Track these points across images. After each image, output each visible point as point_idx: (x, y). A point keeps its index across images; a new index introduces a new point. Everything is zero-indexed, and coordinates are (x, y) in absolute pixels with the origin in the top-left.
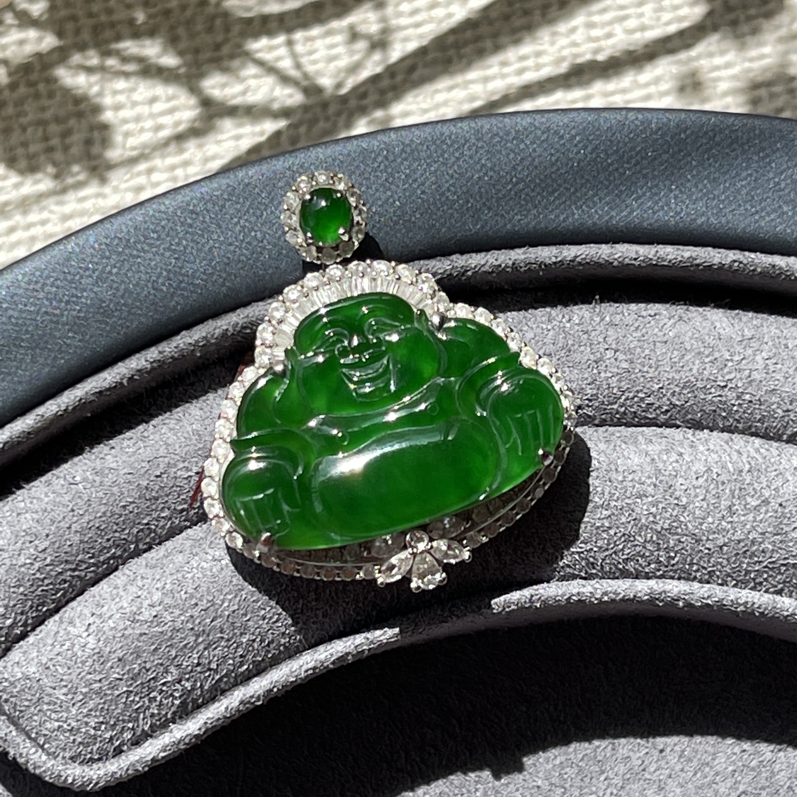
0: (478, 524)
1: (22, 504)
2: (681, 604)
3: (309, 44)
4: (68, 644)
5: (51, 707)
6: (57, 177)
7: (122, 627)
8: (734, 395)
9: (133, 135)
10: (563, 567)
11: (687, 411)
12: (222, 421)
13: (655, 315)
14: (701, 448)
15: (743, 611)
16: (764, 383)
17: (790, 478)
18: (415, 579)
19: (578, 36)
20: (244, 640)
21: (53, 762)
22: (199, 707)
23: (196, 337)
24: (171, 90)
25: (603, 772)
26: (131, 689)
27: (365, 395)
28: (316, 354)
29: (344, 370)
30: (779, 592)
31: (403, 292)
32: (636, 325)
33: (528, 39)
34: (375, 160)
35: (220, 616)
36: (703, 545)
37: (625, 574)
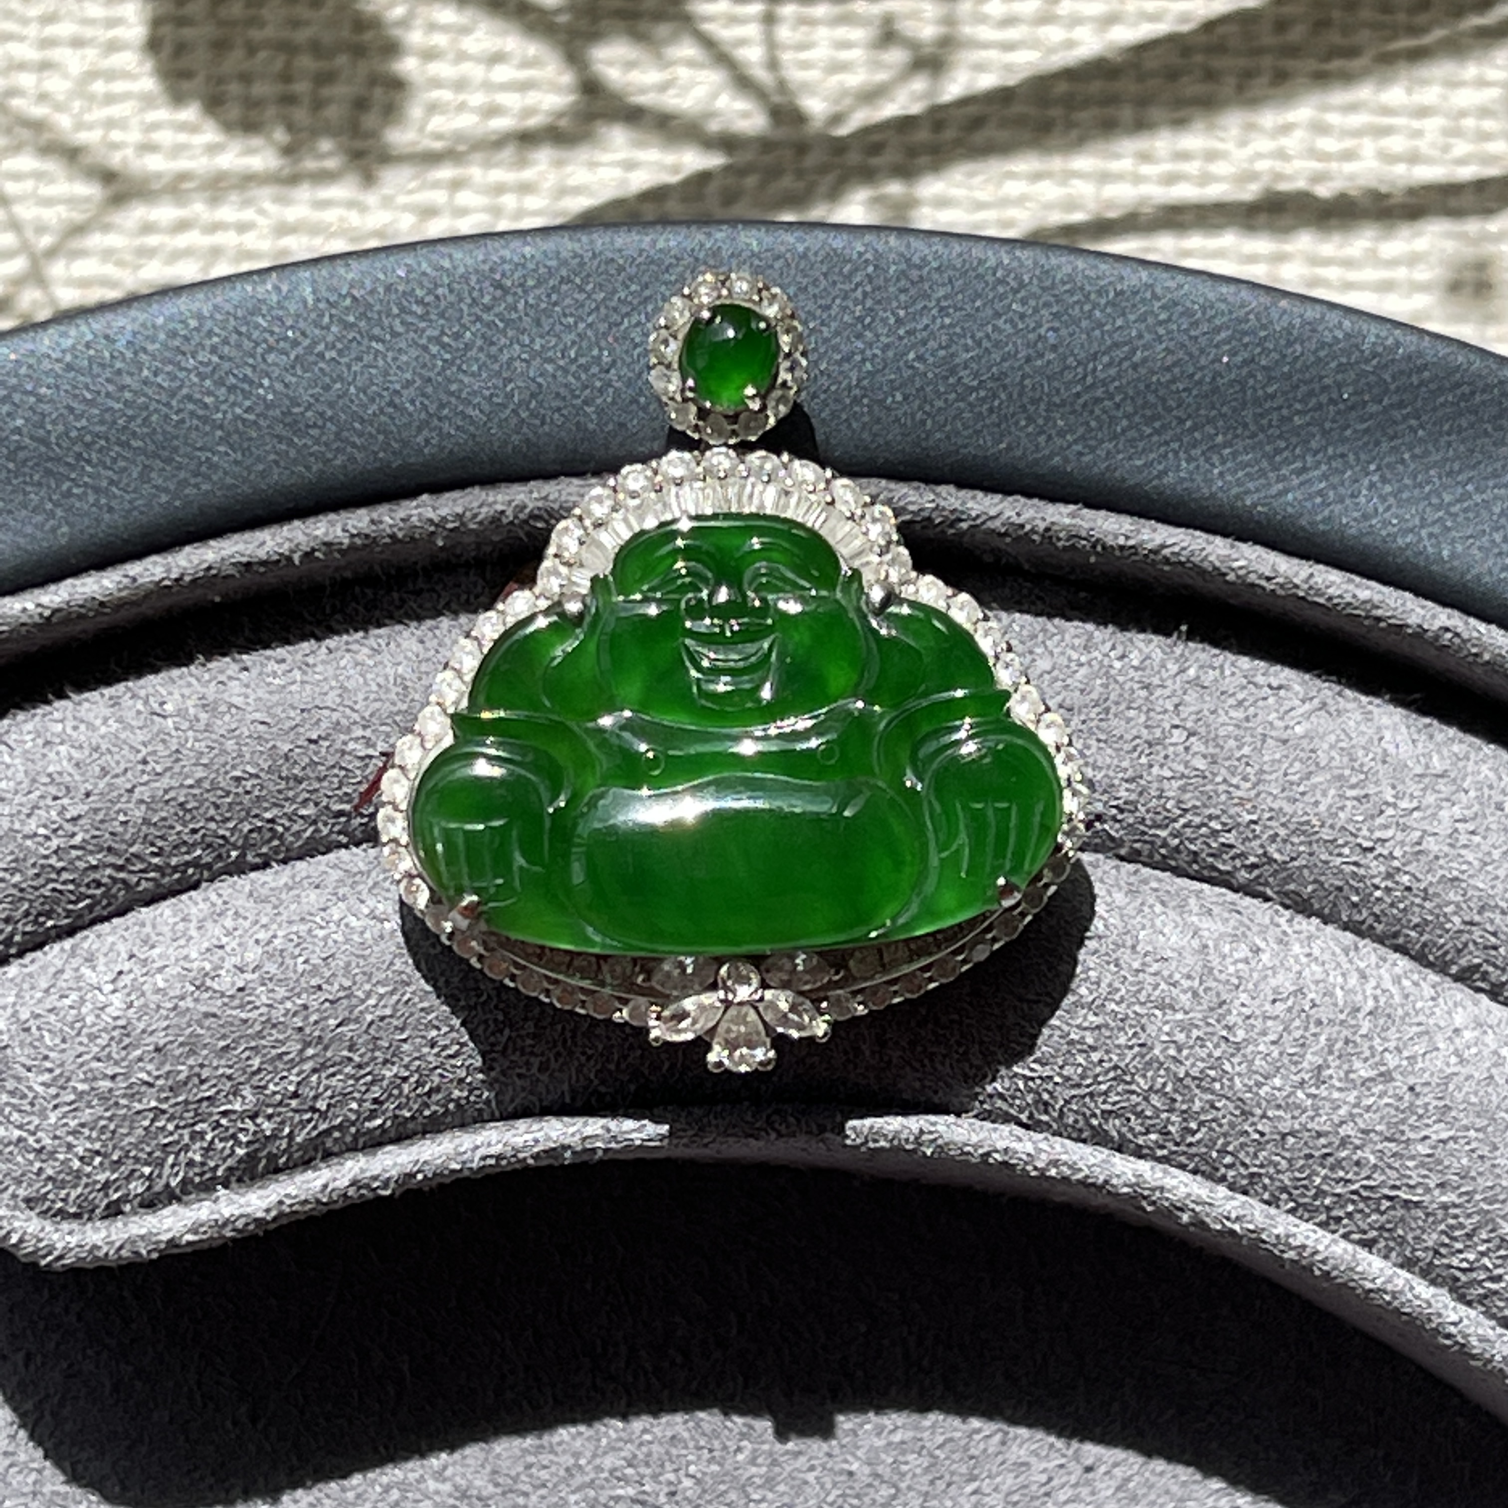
0: (855, 980)
1: (59, 727)
2: (1185, 1218)
3: (804, 29)
4: (74, 996)
5: (14, 1101)
6: (288, 151)
7: (178, 992)
8: (1382, 869)
9: (443, 113)
10: (991, 1096)
11: (1290, 876)
12: (449, 674)
13: (1280, 687)
14: (1296, 949)
15: (1292, 1261)
16: (1441, 862)
17: (1441, 1045)
18: (717, 1048)
19: (1292, 142)
20: (388, 1074)
22: (278, 1171)
23: (444, 512)
24: (533, 48)
25: (973, 1478)
26: (164, 1106)
27: (715, 697)
28: (646, 600)
29: (688, 641)
30: (1368, 1245)
31: (833, 531)
32: (1240, 696)
33: (1199, 125)
34: (849, 277)
35: (357, 1021)
36: (1253, 1124)
37: (1099, 1138)
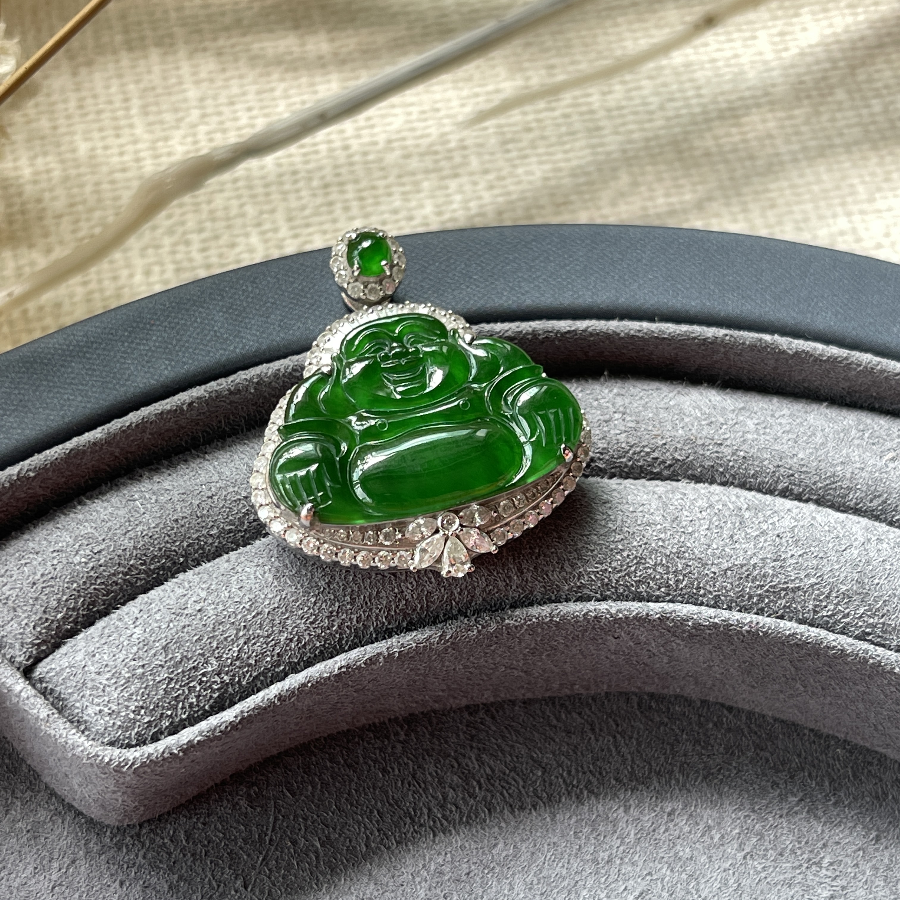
0: (504, 518)
5: (94, 692)
7: (167, 619)
8: (730, 451)
16: (756, 442)
18: (445, 566)
20: (283, 638)
21: (91, 743)
23: (251, 375)
26: (172, 676)
28: (359, 360)
29: (384, 373)
30: (781, 617)
35: (261, 614)
36: (709, 569)
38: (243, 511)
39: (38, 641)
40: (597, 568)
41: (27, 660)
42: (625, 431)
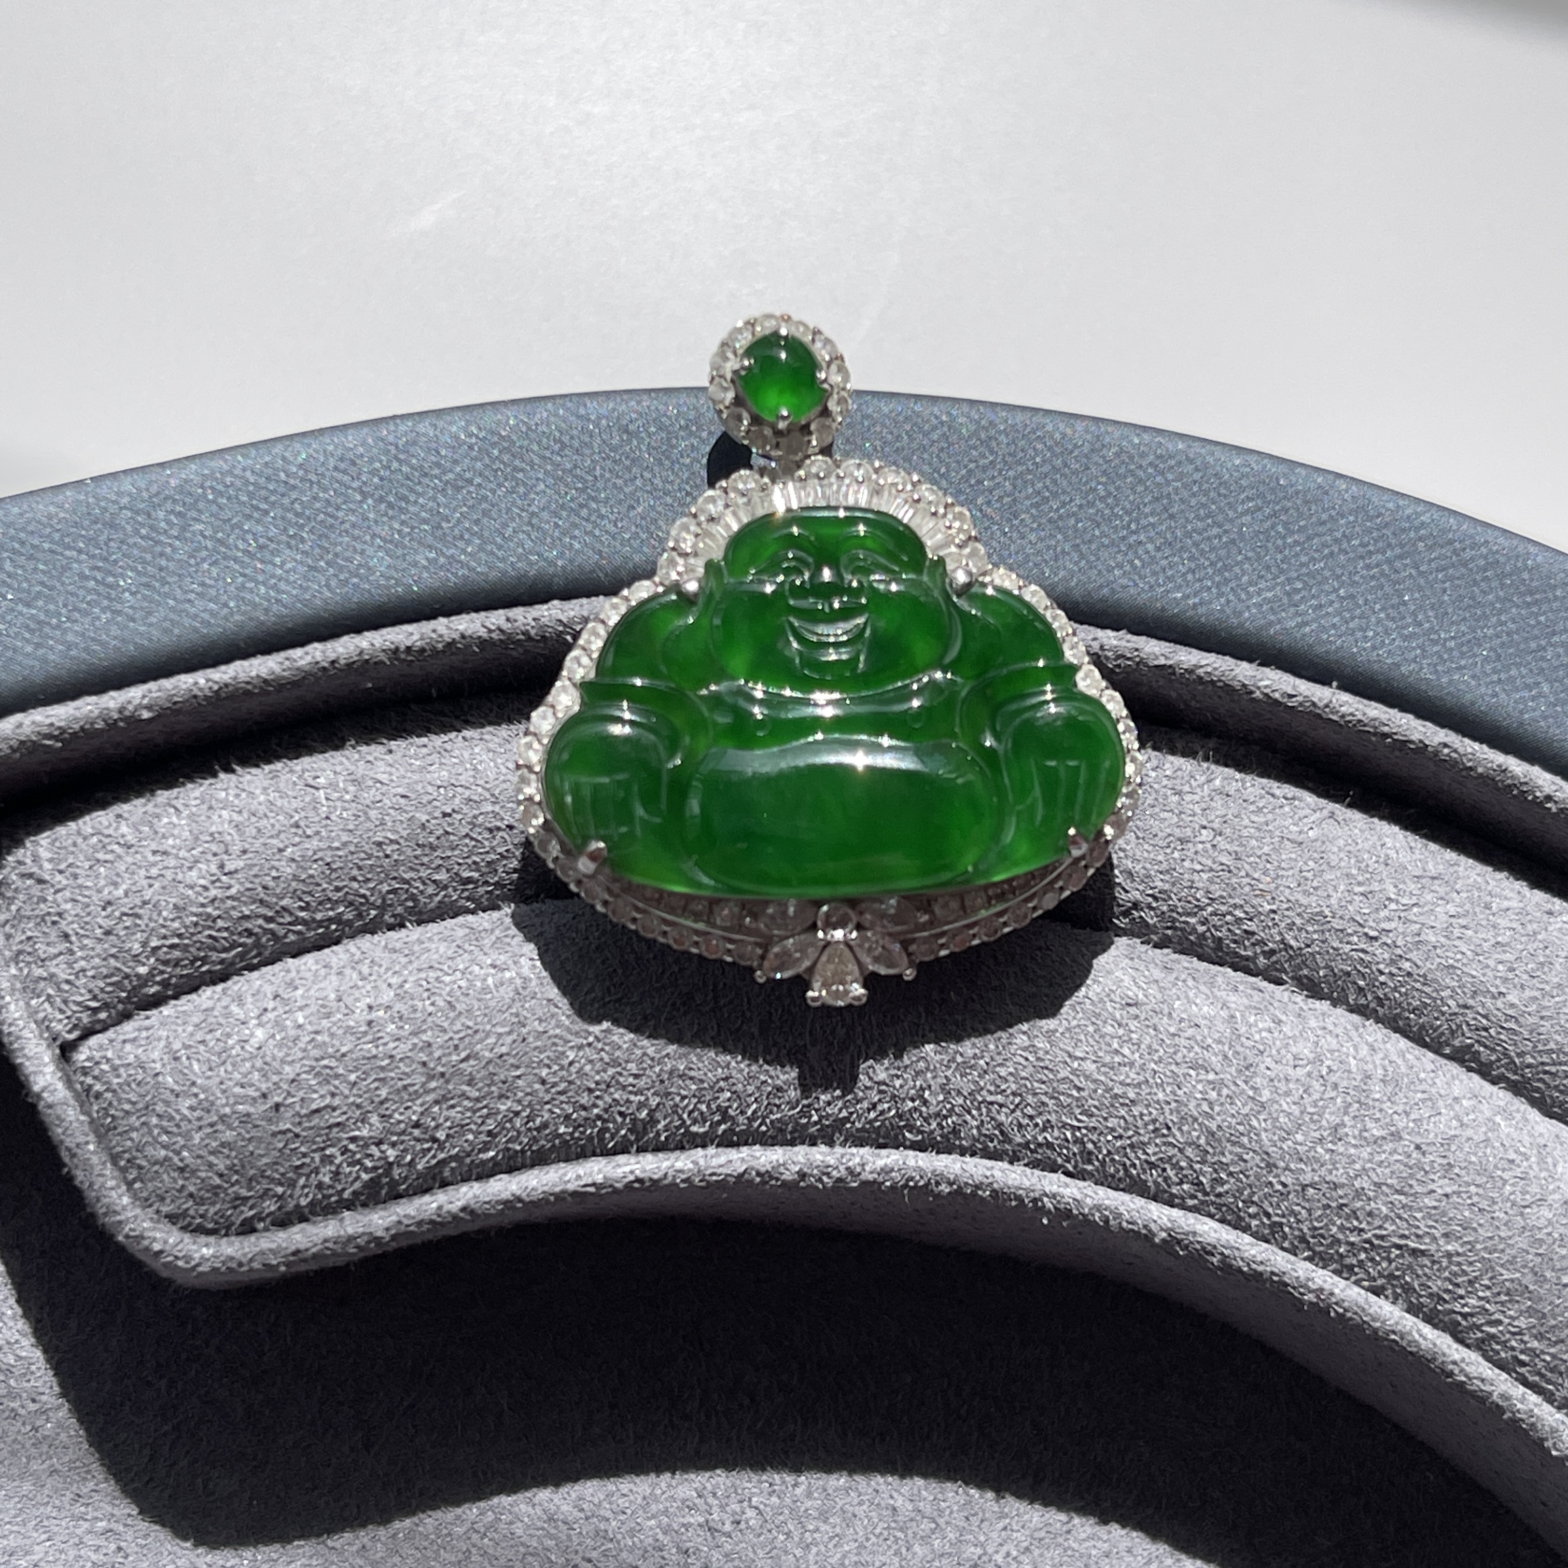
1: (223, 794)
2: (1215, 1260)
4: (222, 1030)
5: (165, 1123)
7: (316, 1028)
8: (1386, 956)
11: (1304, 962)
13: (1294, 798)
14: (1313, 1023)
16: (1438, 951)
17: (1443, 1111)
20: (503, 1108)
21: (138, 1211)
22: (399, 1196)
23: (572, 613)
26: (299, 1129)
29: (792, 618)
30: (1378, 1291)
32: (1260, 805)
35: (477, 1057)
36: (1277, 1176)
37: (1137, 1187)
38: (499, 850)
39: (94, 1004)
40: (1079, 1121)
41: (69, 1032)
42: (1211, 870)
